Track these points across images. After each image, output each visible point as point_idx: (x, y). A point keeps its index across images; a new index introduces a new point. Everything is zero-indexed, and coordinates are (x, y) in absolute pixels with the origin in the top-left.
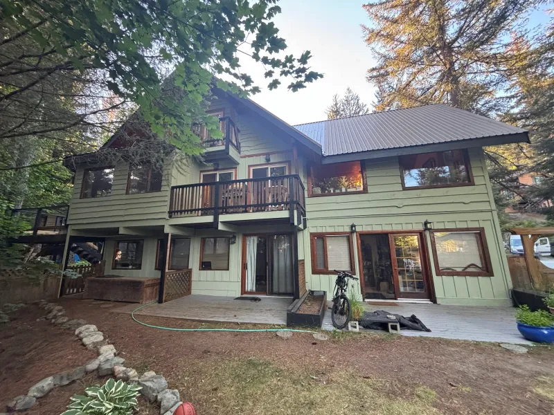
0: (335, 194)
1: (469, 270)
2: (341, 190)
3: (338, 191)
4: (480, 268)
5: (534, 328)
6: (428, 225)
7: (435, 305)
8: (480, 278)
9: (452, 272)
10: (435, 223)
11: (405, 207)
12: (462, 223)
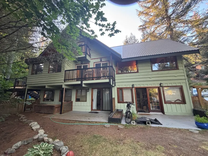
0: (126, 73)
1: (177, 101)
2: (128, 72)
4: (181, 101)
5: (201, 123)
6: (162, 85)
7: (164, 115)
8: (181, 104)
9: (170, 103)
10: (164, 84)
11: (153, 78)
12: (174, 84)
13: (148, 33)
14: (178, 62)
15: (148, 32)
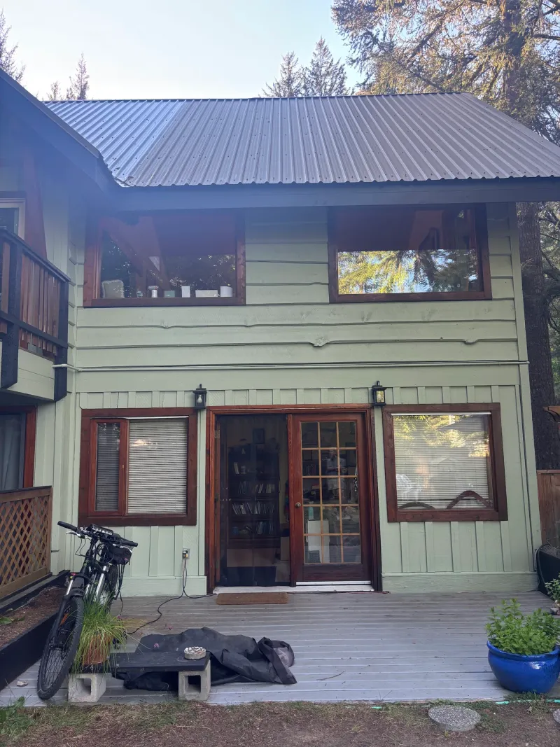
0: (161, 303)
1: (463, 505)
2: (179, 292)
3: (169, 294)
4: (483, 500)
5: (513, 658)
6: (379, 395)
7: (377, 594)
8: (480, 524)
9: (420, 513)
10: (396, 391)
11: (332, 347)
12: (455, 391)
13: (375, 40)
14: (494, 247)
15: (374, 32)
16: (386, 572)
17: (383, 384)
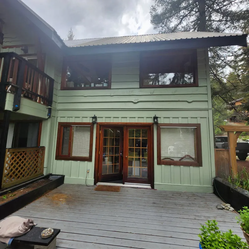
1: (184, 160)
3: (87, 86)
4: (193, 159)
6: (156, 120)
7: (153, 190)
8: (191, 167)
9: (169, 162)
10: (162, 118)
11: (140, 103)
12: (183, 119)
16: (156, 183)
17: (157, 116)
